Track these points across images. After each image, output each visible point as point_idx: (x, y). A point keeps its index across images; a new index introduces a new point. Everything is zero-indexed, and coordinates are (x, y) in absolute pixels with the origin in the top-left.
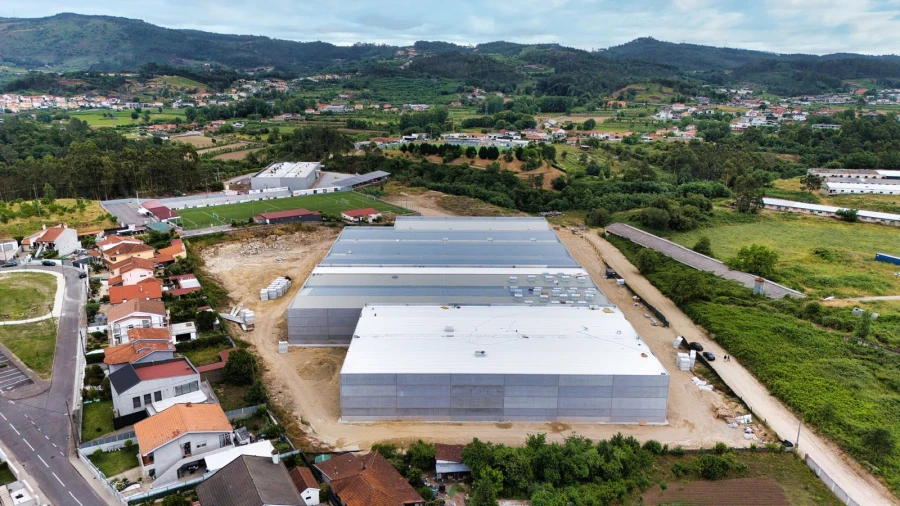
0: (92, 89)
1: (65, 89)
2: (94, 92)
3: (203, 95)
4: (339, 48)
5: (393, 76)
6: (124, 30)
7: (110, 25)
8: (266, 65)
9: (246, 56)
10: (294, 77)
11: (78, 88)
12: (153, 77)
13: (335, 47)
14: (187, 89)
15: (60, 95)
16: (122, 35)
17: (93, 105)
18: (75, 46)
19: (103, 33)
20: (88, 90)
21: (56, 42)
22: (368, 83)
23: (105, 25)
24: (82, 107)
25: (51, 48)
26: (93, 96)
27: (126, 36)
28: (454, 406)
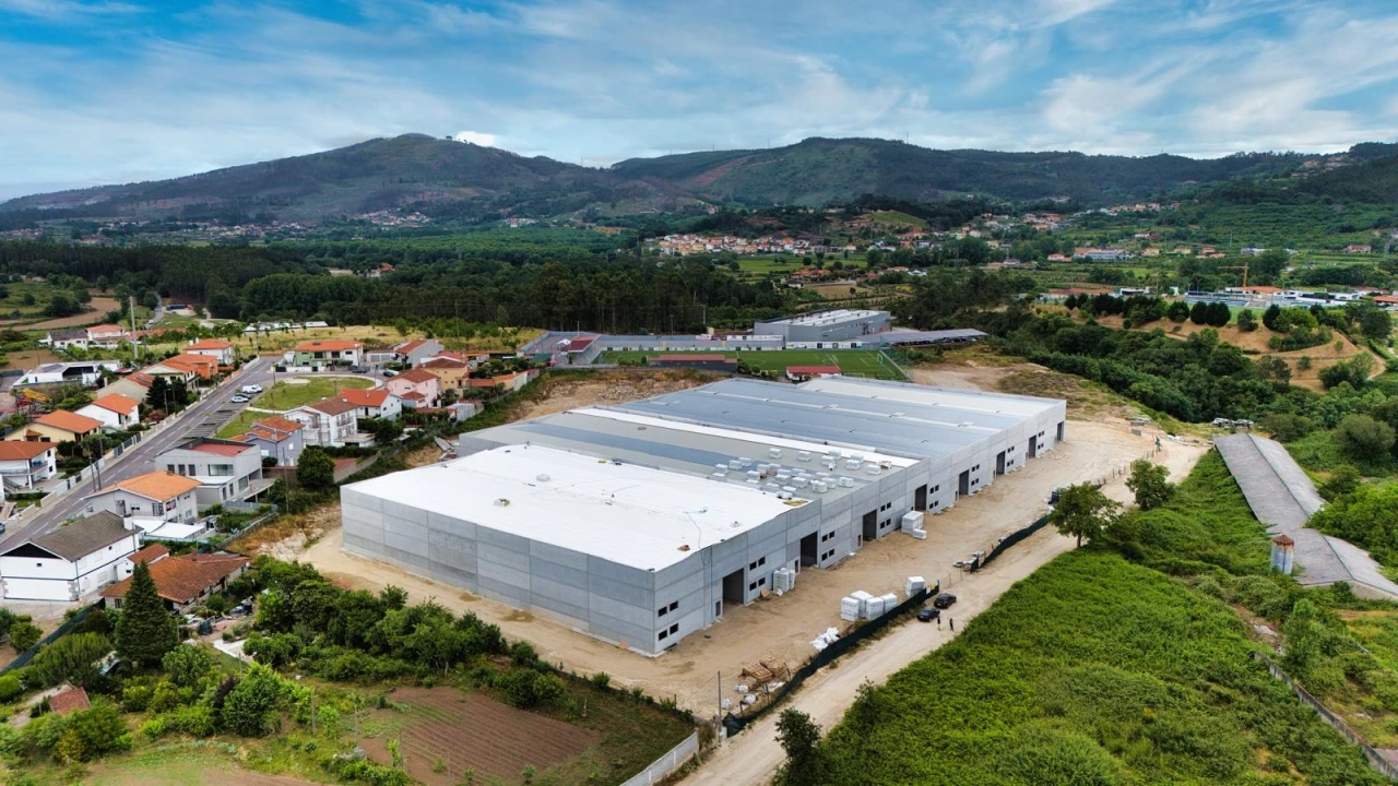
0: (781, 229)
1: (751, 228)
2: (784, 233)
3: (915, 235)
4: (1198, 162)
5: (1255, 202)
6: (875, 155)
7: (858, 150)
8: (1059, 195)
9: (1031, 181)
10: (1077, 210)
11: (766, 227)
12: (862, 213)
13: (1191, 161)
14: (897, 228)
15: (743, 237)
16: (869, 162)
17: (773, 249)
18: (813, 179)
19: (848, 160)
20: (775, 231)
21: (794, 174)
22: (1201, 216)
23: (852, 151)
24: (760, 251)
25: (786, 183)
26: (781, 237)
27: (875, 162)
28: (433, 558)
